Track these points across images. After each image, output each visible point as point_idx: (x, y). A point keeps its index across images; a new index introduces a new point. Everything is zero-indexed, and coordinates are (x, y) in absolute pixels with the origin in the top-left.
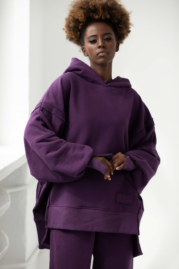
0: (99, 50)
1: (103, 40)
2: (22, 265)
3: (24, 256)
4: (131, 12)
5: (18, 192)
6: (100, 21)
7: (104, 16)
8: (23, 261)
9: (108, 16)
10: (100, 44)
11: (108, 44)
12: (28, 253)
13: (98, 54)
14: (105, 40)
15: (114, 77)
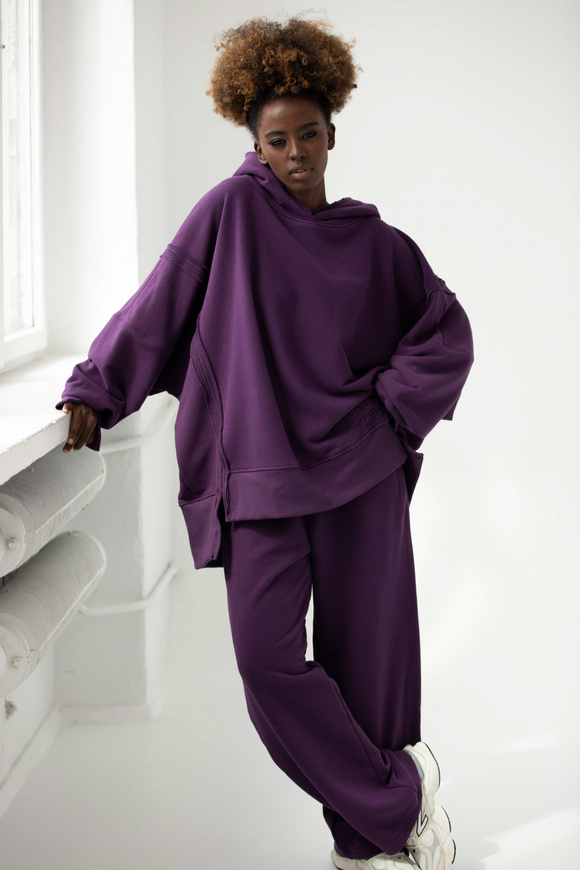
0: (292, 165)
1: (301, 139)
2: (136, 606)
3: (141, 587)
4: (354, 41)
5: (123, 453)
6: (287, 96)
7: (297, 84)
8: (139, 597)
9: (306, 83)
10: (294, 152)
11: (309, 146)
12: (148, 581)
13: (291, 173)
14: (303, 138)
15: (331, 199)
